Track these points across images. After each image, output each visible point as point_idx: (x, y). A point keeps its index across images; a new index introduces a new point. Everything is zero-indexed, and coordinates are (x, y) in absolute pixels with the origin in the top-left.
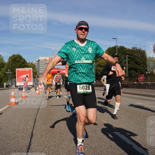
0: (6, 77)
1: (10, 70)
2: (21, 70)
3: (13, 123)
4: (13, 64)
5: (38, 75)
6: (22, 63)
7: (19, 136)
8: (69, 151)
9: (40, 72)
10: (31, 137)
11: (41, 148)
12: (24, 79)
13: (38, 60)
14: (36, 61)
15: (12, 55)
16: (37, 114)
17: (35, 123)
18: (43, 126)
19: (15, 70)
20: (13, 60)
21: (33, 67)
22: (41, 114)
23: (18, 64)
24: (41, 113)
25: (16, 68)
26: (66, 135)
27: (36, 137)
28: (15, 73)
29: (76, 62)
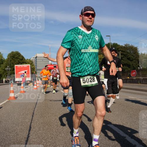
0: (5, 73)
1: (9, 66)
3: (12, 117)
9: (37, 68)
11: (39, 140)
12: (23, 74)
13: (36, 57)
14: (33, 58)
16: (35, 108)
17: (33, 116)
19: (14, 66)
20: (12, 57)
22: (39, 108)
23: (17, 60)
27: (34, 130)
28: (14, 69)
29: (83, 51)
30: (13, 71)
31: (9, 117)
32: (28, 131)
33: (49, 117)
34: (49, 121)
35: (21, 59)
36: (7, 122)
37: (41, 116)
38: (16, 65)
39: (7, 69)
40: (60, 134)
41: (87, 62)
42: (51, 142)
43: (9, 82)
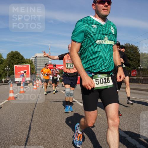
2: (19, 67)
4: (12, 60)
5: (35, 71)
6: (19, 59)
7: (17, 130)
8: (65, 143)
9: (37, 68)
10: (29, 130)
15: (10, 52)
16: (35, 108)
17: (32, 116)
18: (40, 120)
19: (14, 66)
20: (11, 56)
21: (30, 63)
22: (39, 108)
25: (14, 64)
26: (62, 128)
27: (34, 130)
28: (13, 69)
29: (98, 42)
30: (13, 71)
35: (21, 58)
37: (40, 116)
38: (16, 64)
39: (6, 69)
40: (60, 134)
42: (51, 142)
43: (8, 82)
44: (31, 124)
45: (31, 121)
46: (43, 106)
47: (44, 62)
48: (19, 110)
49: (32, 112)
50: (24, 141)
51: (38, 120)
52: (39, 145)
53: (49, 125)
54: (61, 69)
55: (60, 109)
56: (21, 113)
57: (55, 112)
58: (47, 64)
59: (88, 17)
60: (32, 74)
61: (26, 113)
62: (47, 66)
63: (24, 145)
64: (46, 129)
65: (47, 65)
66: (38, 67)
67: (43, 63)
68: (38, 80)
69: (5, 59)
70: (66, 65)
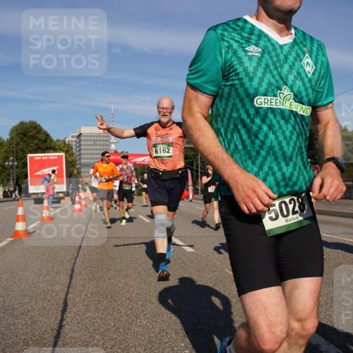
0: (5, 174)
1: (13, 157)
2: (38, 158)
3: (21, 279)
4: (22, 143)
5: (78, 169)
6: (40, 140)
7: (34, 309)
8: (150, 341)
9: (83, 161)
10: (64, 311)
11: (85, 335)
12: (47, 177)
13: (78, 134)
14: (73, 137)
15: (18, 123)
16: (76, 258)
17: (71, 277)
18: (90, 286)
19: (26, 157)
20: (21, 134)
21: (66, 149)
22: (87, 257)
23: (32, 143)
24: (84, 256)
25: (27, 153)
26: (142, 305)
27: (74, 310)
28: (26, 164)
29: (260, 101)
30: (25, 170)
31: (14, 280)
32: (60, 314)
33: (109, 279)
34: (109, 288)
35: (43, 139)
36: (9, 292)
37: (90, 276)
38: (31, 153)
39: (9, 165)
40: (137, 320)
41: (275, 143)
42: (115, 338)
43: (11, 196)
44: (67, 296)
45: (68, 289)
46: (98, 251)
47: (99, 147)
48: (39, 262)
49: (71, 267)
50: (50, 337)
51: (85, 287)
52: (87, 346)
53: (111, 297)
54: (139, 165)
55: (139, 259)
56: (43, 270)
57: (126, 268)
58: (108, 152)
59: (238, 19)
60: (70, 177)
61: (55, 269)
62: (108, 157)
63: (50, 345)
64: (103, 308)
65: (107, 155)
66: (85, 158)
67: (97, 149)
68: (85, 190)
69: (5, 139)
70: (154, 149)
